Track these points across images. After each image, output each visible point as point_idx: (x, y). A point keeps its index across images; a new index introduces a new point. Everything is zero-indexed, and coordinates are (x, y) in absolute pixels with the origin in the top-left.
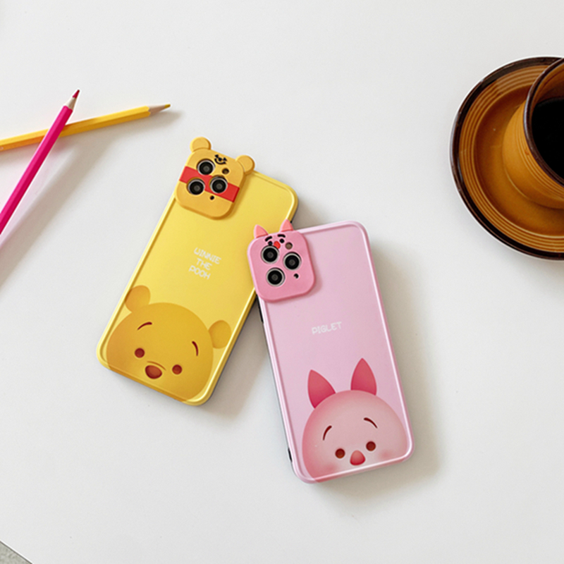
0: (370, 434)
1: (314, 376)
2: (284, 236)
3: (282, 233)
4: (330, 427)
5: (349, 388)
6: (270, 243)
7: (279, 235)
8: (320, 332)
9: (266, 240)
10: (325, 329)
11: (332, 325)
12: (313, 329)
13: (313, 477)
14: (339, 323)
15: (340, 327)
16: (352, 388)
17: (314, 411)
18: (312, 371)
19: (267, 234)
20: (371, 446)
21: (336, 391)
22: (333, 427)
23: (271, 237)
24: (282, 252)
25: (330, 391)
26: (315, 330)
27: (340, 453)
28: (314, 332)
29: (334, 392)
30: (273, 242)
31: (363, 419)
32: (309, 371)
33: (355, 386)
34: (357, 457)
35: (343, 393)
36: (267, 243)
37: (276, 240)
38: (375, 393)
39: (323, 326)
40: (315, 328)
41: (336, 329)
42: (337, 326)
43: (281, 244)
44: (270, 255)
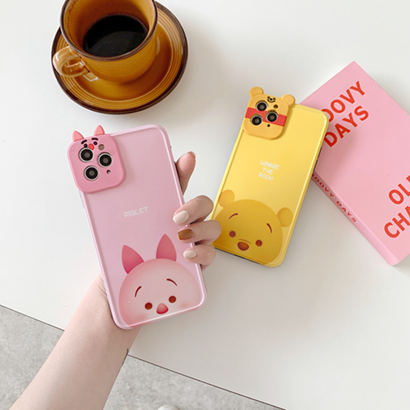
0: (172, 290)
1: (126, 250)
2: (97, 139)
3: (95, 137)
4: (140, 287)
5: (155, 258)
6: (86, 146)
7: (93, 139)
8: (130, 216)
9: (82, 143)
10: (134, 213)
11: (140, 210)
12: (125, 213)
13: (128, 324)
14: (145, 208)
15: (146, 211)
16: (157, 258)
17: (127, 276)
18: (125, 246)
19: (83, 138)
20: (172, 299)
21: (144, 260)
22: (142, 287)
23: (86, 141)
24: (96, 152)
25: (140, 260)
26: (126, 214)
27: (148, 306)
28: (125, 216)
29: (143, 261)
30: (88, 144)
31: (166, 280)
32: (122, 246)
33: (159, 255)
34: (162, 309)
35: (150, 261)
36: (82, 146)
37: (90, 143)
38: (175, 260)
39: (133, 211)
40: (126, 212)
41: (143, 212)
42: (144, 210)
43: (95, 146)
44: (86, 154)
